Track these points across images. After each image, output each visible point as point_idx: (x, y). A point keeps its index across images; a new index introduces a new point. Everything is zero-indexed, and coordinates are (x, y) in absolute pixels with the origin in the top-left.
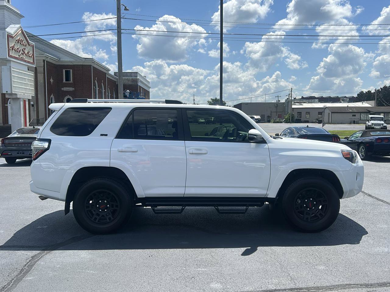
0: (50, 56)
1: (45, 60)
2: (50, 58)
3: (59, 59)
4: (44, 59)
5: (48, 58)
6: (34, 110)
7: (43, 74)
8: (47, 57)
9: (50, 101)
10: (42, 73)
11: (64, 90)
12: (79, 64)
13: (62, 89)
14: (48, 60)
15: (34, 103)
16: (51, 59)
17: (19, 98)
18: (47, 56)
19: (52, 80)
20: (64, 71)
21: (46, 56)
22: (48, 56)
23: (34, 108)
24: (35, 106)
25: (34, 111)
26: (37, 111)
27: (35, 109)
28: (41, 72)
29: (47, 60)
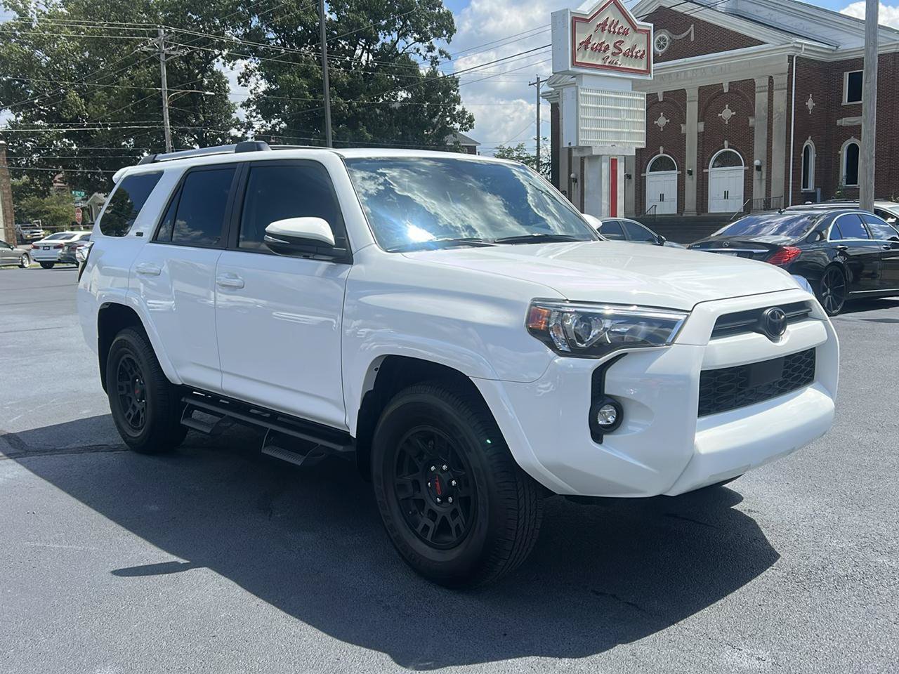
0: (805, 44)
1: (793, 56)
2: (805, 49)
3: (835, 48)
4: (791, 53)
5: (801, 48)
6: (761, 179)
7: (786, 91)
8: (798, 48)
9: (802, 155)
10: (784, 89)
11: (843, 124)
12: (888, 51)
13: (839, 122)
14: (803, 54)
15: (761, 163)
16: (808, 50)
17: (598, 156)
18: (800, 46)
19: (810, 104)
20: (846, 75)
21: (796, 45)
22: (802, 44)
23: (762, 174)
24: (764, 169)
25: (761, 182)
26: (767, 181)
27: (764, 177)
28: (783, 87)
29: (798, 54)
